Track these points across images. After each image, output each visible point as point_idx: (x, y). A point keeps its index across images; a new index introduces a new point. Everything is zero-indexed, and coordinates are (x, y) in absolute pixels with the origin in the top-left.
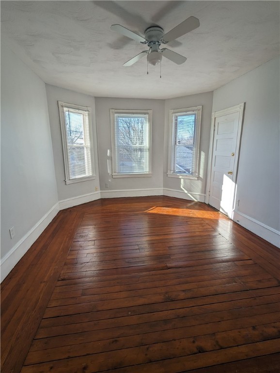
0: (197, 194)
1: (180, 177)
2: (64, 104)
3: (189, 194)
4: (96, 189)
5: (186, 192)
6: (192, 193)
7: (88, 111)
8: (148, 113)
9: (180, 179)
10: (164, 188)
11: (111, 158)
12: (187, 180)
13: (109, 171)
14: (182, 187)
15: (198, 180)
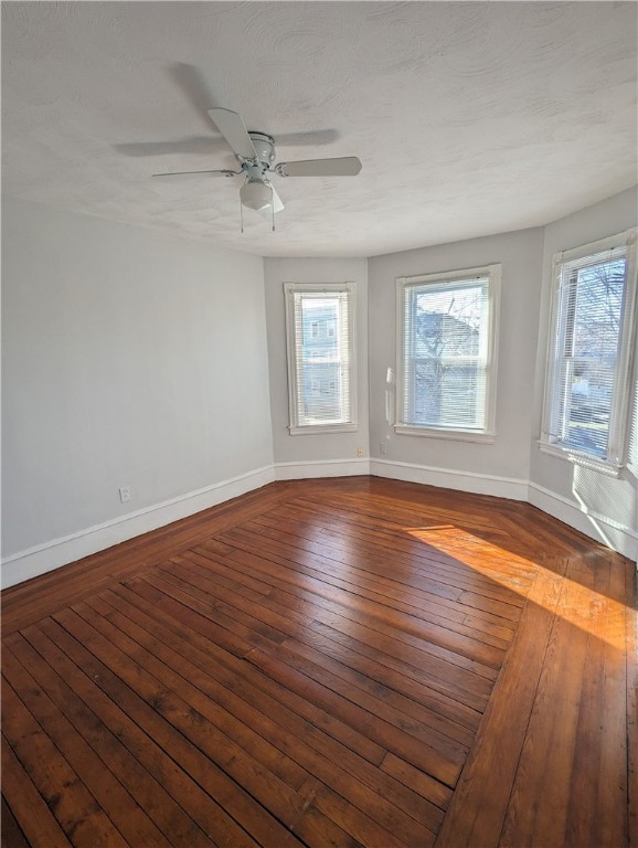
0: (615, 524)
1: (571, 458)
2: (294, 286)
3: (591, 519)
4: (359, 454)
5: (584, 509)
6: (601, 519)
7: (347, 290)
8: (486, 274)
9: (571, 464)
10: (533, 484)
11: (393, 387)
12: (588, 472)
13: (389, 417)
14: (574, 492)
15: (620, 478)
